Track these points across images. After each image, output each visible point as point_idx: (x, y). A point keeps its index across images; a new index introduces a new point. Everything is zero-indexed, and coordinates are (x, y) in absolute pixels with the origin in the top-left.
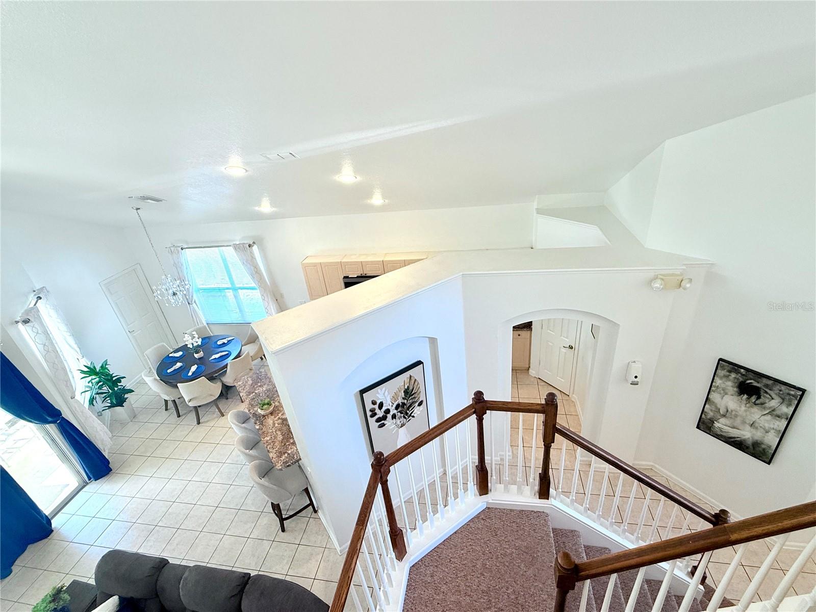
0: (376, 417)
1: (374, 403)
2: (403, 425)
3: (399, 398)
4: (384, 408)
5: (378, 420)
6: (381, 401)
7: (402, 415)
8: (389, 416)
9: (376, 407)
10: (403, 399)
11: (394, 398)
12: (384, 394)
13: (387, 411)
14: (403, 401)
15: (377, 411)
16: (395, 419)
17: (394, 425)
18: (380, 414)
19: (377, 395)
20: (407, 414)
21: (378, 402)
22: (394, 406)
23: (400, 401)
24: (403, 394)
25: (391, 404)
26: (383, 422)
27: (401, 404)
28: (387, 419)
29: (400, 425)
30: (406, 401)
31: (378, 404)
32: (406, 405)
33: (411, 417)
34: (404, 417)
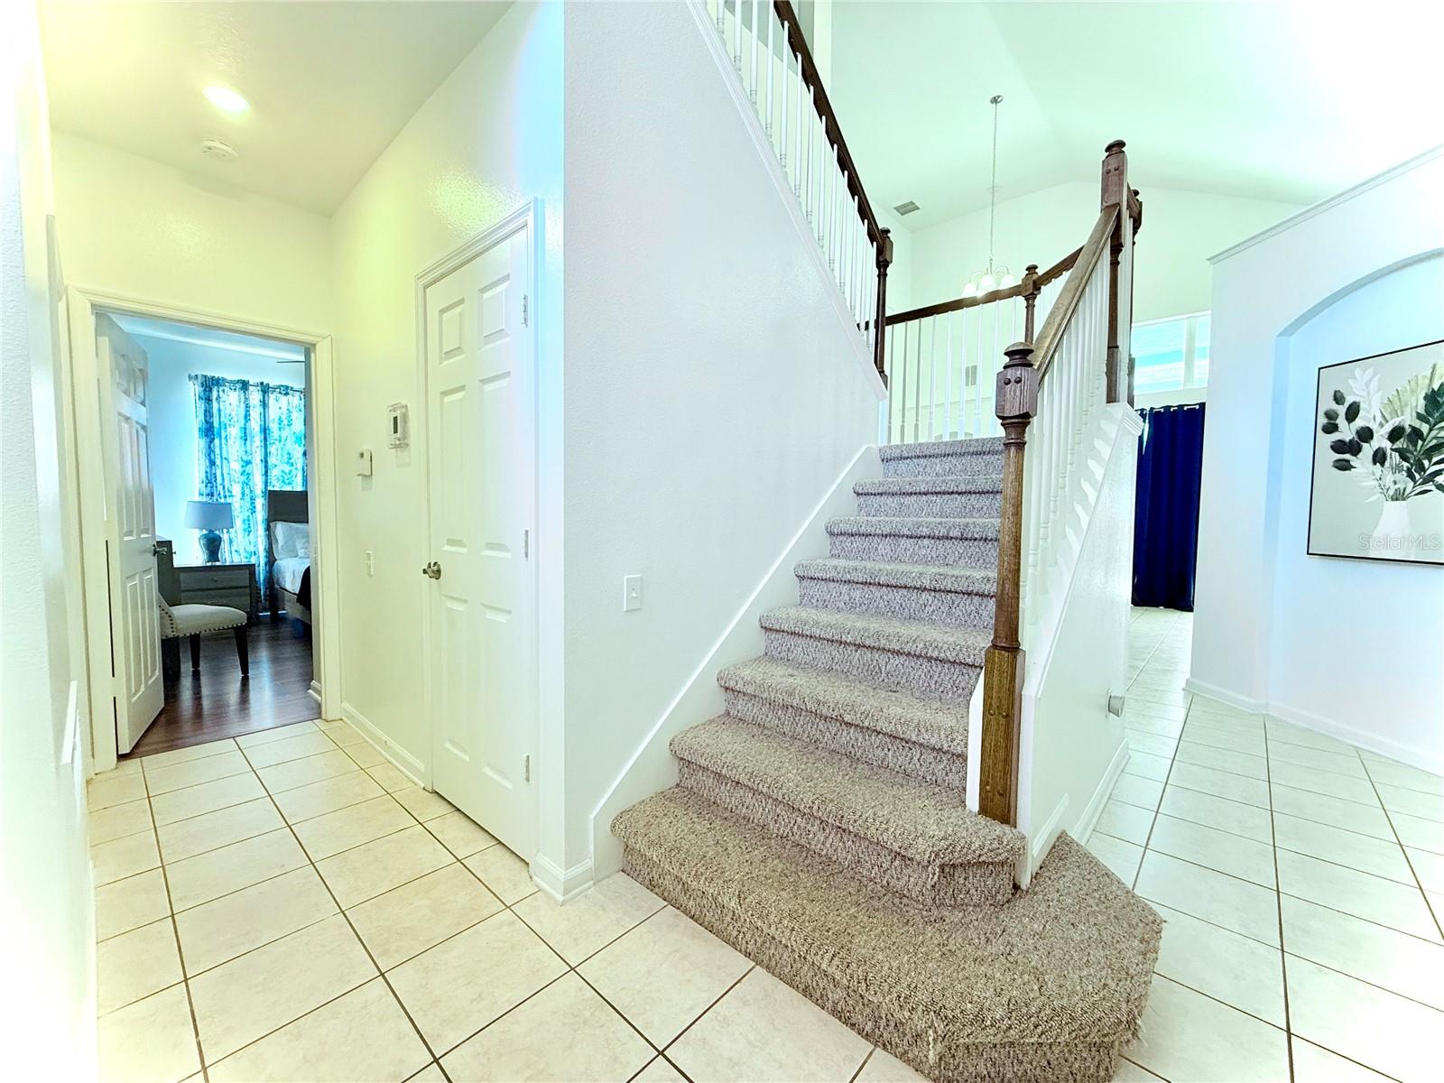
0: (1336, 436)
1: (1338, 398)
2: (1399, 496)
3: (1408, 410)
4: (1359, 423)
5: (1339, 447)
6: (1357, 399)
7: (1406, 464)
8: (1368, 450)
9: (1342, 410)
10: (1419, 416)
11: (1393, 406)
12: (1367, 384)
13: (1366, 435)
14: (1417, 424)
15: (1341, 421)
16: (1382, 464)
17: (1376, 483)
18: (1347, 432)
19: (1350, 381)
20: (1422, 469)
21: (1349, 400)
22: (1388, 428)
23: (1408, 420)
24: (1422, 403)
25: (1379, 418)
26: (1347, 456)
27: (1408, 430)
28: (1360, 455)
29: (1391, 492)
30: (1425, 428)
31: (1347, 405)
32: (1424, 440)
33: (1430, 486)
34: (1410, 475)
